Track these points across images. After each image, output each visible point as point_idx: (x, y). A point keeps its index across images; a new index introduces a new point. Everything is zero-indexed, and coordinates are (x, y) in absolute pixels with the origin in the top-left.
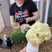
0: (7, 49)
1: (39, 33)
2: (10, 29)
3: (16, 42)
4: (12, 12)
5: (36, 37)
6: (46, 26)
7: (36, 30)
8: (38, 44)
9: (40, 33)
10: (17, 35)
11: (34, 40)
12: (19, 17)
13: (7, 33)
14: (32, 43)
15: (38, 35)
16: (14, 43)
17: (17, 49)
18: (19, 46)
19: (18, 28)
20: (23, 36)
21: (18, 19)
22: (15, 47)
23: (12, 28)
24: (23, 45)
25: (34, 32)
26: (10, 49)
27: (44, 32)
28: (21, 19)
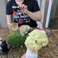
0: (2, 55)
1: (37, 40)
2: (7, 31)
3: (14, 46)
4: (9, 10)
5: (35, 44)
6: (43, 33)
7: (35, 37)
8: (37, 50)
9: (39, 39)
10: (15, 39)
11: (33, 46)
12: (18, 17)
13: (2, 35)
14: (31, 50)
15: (36, 41)
16: (11, 48)
17: (14, 56)
18: (17, 51)
19: (16, 29)
20: (22, 40)
21: (16, 19)
22: (12, 53)
23: (9, 30)
24: (22, 50)
25: (33, 39)
26: (6, 56)
27: (42, 39)
28: (20, 20)
